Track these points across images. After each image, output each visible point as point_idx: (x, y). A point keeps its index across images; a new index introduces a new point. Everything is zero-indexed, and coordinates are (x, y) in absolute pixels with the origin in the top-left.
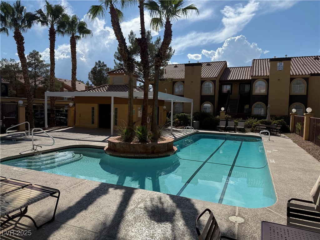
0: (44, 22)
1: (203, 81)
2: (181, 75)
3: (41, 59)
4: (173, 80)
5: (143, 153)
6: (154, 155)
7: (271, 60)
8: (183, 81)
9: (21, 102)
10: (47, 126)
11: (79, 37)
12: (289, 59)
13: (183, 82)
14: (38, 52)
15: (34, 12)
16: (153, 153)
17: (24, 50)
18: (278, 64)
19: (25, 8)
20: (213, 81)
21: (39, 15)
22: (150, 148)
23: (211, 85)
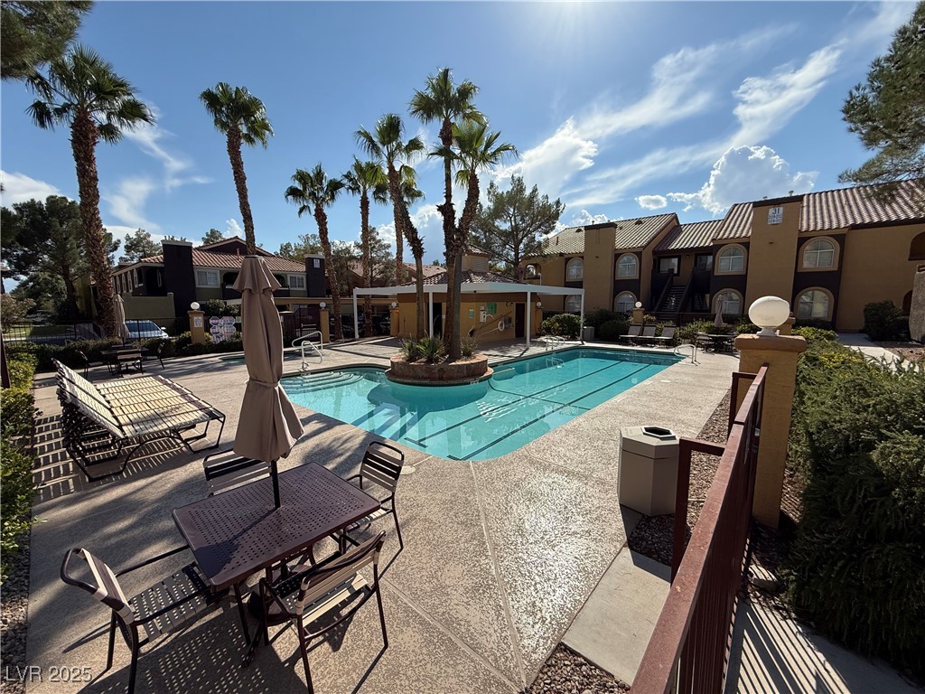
0: (355, 189)
1: (618, 255)
2: (578, 246)
3: (378, 238)
4: (565, 256)
5: (426, 378)
6: (441, 382)
7: (756, 205)
8: (581, 256)
9: (323, 305)
10: (357, 336)
11: (409, 203)
12: (800, 198)
13: (582, 258)
14: (374, 228)
15: (339, 178)
16: (441, 378)
17: (327, 233)
18: (771, 211)
19: (326, 174)
20: (638, 253)
21: (345, 181)
22: (436, 371)
23: (635, 261)
